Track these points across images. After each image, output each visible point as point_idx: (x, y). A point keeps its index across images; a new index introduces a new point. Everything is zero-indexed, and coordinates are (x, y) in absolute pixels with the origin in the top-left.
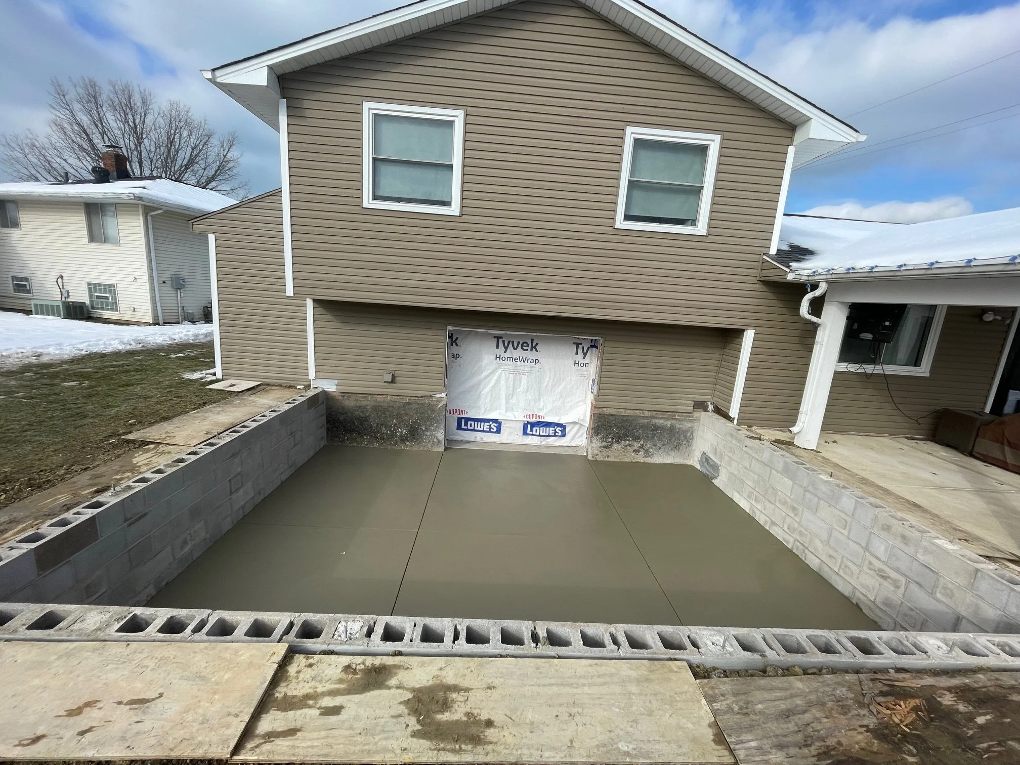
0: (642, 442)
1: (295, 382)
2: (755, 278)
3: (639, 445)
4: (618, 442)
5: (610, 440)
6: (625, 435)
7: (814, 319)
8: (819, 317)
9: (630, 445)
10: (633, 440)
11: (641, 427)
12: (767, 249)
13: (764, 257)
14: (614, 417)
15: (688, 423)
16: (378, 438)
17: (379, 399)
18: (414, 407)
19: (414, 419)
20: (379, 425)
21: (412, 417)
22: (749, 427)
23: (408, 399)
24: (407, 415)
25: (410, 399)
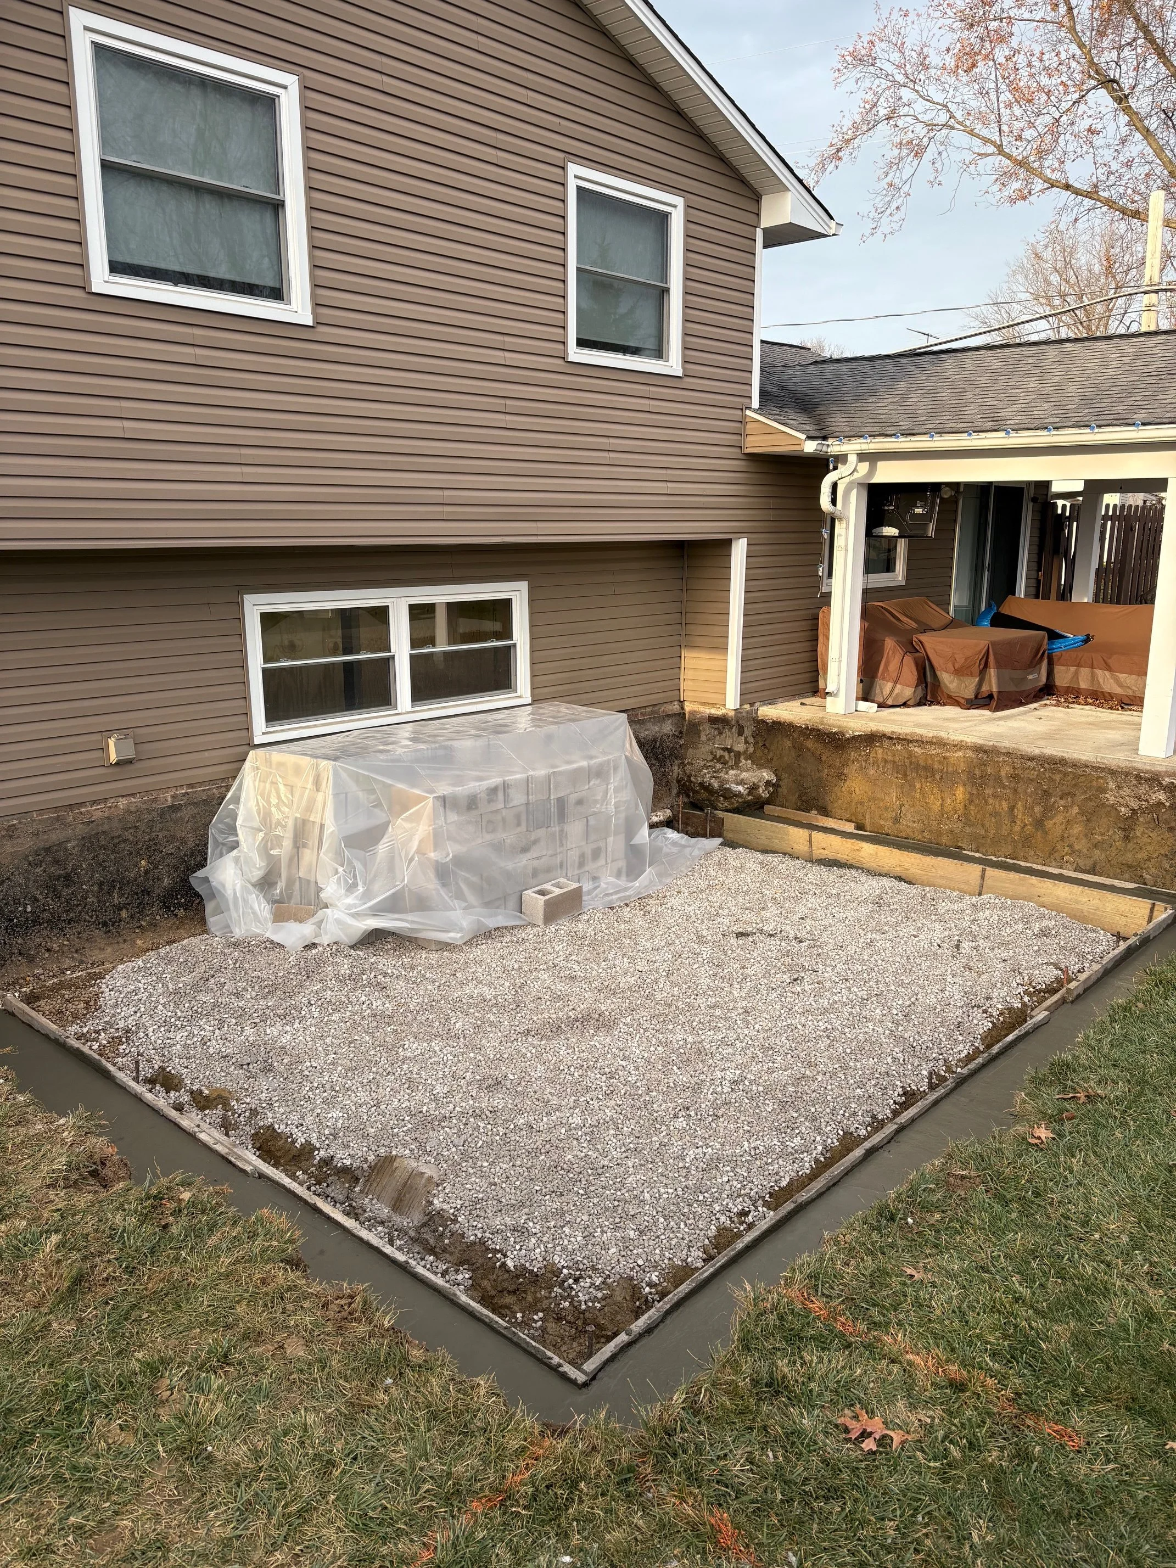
2: (738, 450)
7: (837, 512)
15: (654, 724)
16: (105, 924)
17: (97, 815)
18: (186, 813)
19: (191, 844)
20: (105, 888)
21: (184, 841)
22: (752, 704)
23: (168, 796)
24: (171, 839)
25: (173, 797)
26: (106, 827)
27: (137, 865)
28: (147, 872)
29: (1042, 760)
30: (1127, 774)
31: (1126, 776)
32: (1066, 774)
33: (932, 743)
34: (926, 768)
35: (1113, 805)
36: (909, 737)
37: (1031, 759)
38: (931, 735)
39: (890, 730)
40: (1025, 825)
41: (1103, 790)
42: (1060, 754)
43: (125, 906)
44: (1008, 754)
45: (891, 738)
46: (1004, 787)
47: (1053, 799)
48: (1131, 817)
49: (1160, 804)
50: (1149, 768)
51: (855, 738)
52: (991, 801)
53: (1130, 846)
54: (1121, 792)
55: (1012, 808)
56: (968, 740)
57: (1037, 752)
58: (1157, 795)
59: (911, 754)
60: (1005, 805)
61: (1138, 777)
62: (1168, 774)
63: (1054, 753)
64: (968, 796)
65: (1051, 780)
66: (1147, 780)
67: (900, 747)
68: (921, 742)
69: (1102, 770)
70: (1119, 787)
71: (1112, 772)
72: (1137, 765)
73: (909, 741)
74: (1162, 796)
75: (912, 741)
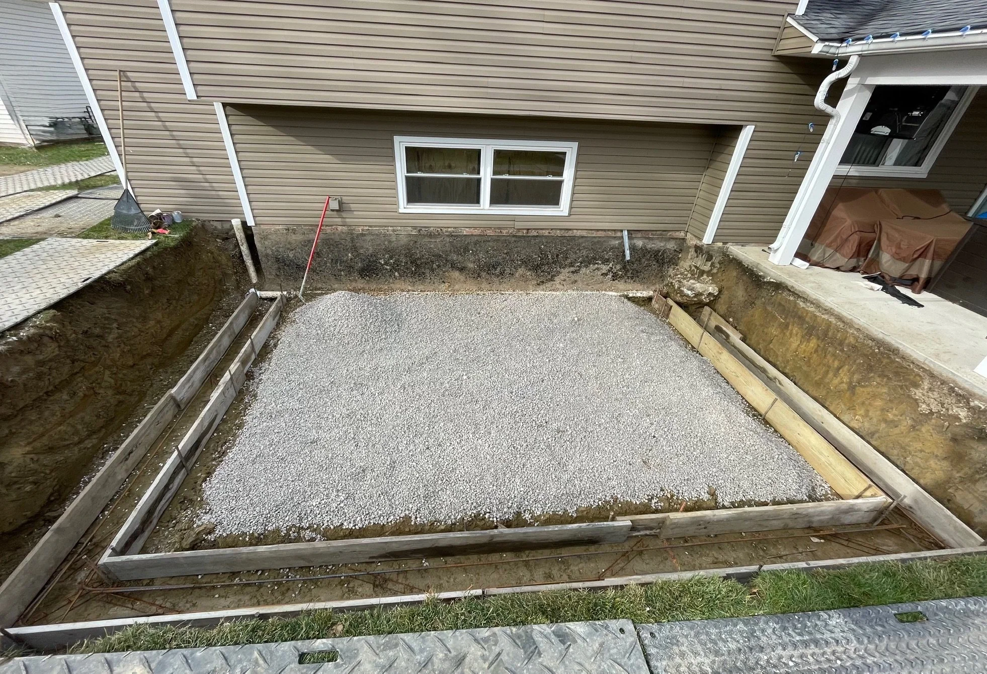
0: (611, 265)
1: (231, 216)
2: (769, 53)
3: (608, 268)
4: (586, 266)
5: (579, 264)
6: (595, 259)
7: (829, 109)
8: (834, 106)
9: (598, 269)
10: (603, 263)
11: (612, 248)
12: (793, 7)
13: (789, 20)
14: (584, 239)
15: (661, 242)
16: (335, 275)
17: (328, 231)
18: (368, 238)
19: (371, 252)
20: (334, 261)
21: (368, 249)
22: (725, 243)
23: (360, 229)
24: (362, 247)
25: (363, 230)
26: (333, 237)
27: (347, 255)
28: (351, 259)
29: (880, 343)
30: (943, 383)
31: (942, 384)
32: (893, 362)
33: (812, 303)
34: (800, 317)
35: (916, 400)
36: (800, 294)
37: (873, 339)
38: (814, 297)
39: (791, 285)
40: (842, 382)
41: (916, 385)
42: (896, 345)
43: (343, 270)
44: (858, 330)
45: (789, 291)
46: (842, 350)
47: (872, 375)
48: (927, 414)
49: (957, 418)
50: (967, 386)
51: (770, 283)
52: (829, 357)
53: (912, 434)
54: (930, 394)
55: (839, 369)
56: (836, 309)
57: (881, 336)
58: (959, 410)
59: (796, 304)
60: (836, 364)
61: (952, 390)
62: (981, 399)
63: (893, 342)
64: (816, 346)
65: (880, 361)
66: (958, 395)
67: (792, 298)
68: (806, 300)
69: (925, 370)
70: (930, 389)
71: (932, 375)
72: (958, 380)
73: (799, 297)
74: (963, 414)
75: (801, 297)
